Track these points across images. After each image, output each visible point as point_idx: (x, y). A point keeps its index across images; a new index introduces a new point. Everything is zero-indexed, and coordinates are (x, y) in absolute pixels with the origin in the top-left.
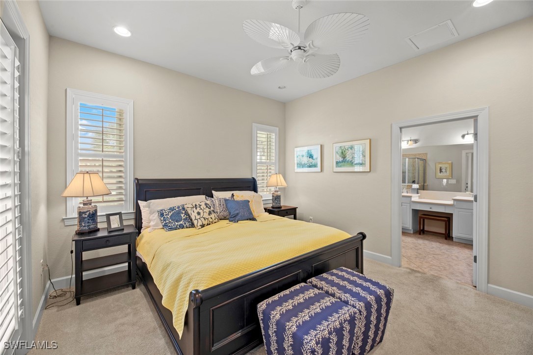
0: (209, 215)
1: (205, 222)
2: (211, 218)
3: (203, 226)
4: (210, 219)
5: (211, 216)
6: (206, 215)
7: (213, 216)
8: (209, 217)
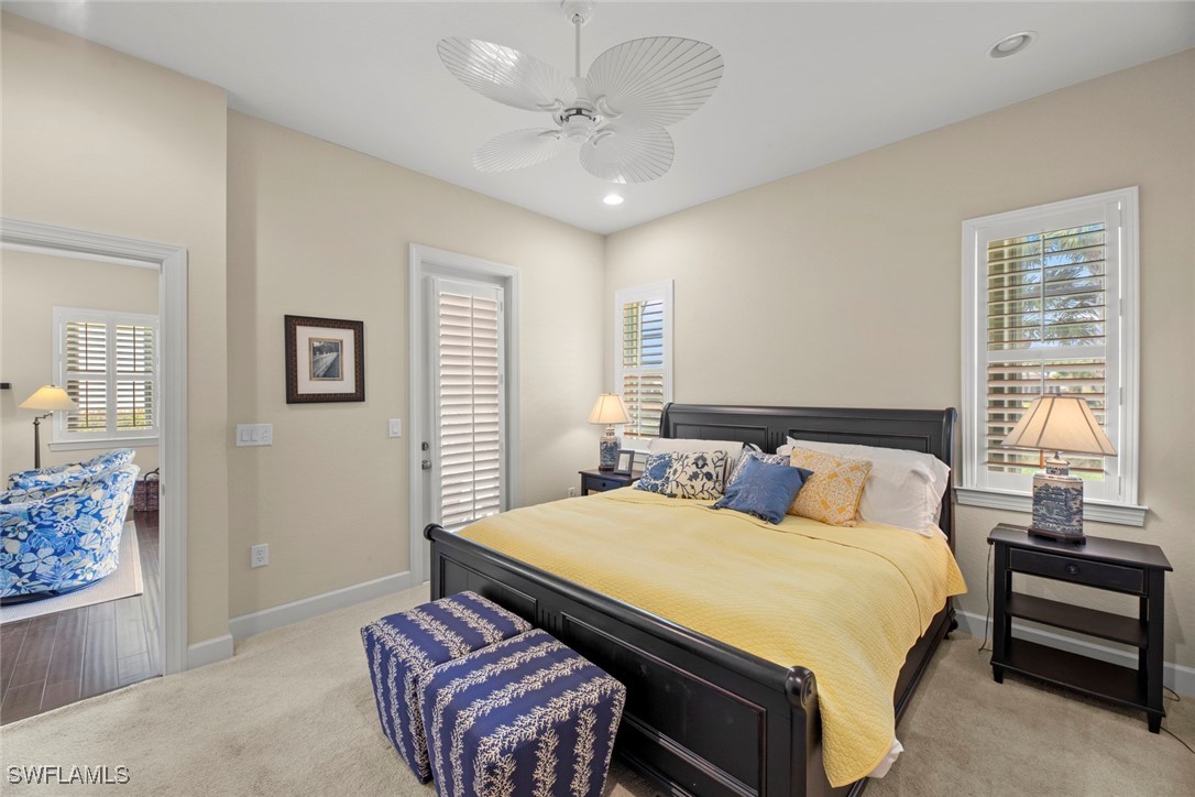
0: (690, 479)
1: (679, 492)
2: (693, 487)
3: (672, 496)
4: (689, 488)
5: (694, 483)
6: (683, 479)
7: (698, 484)
8: (690, 483)
